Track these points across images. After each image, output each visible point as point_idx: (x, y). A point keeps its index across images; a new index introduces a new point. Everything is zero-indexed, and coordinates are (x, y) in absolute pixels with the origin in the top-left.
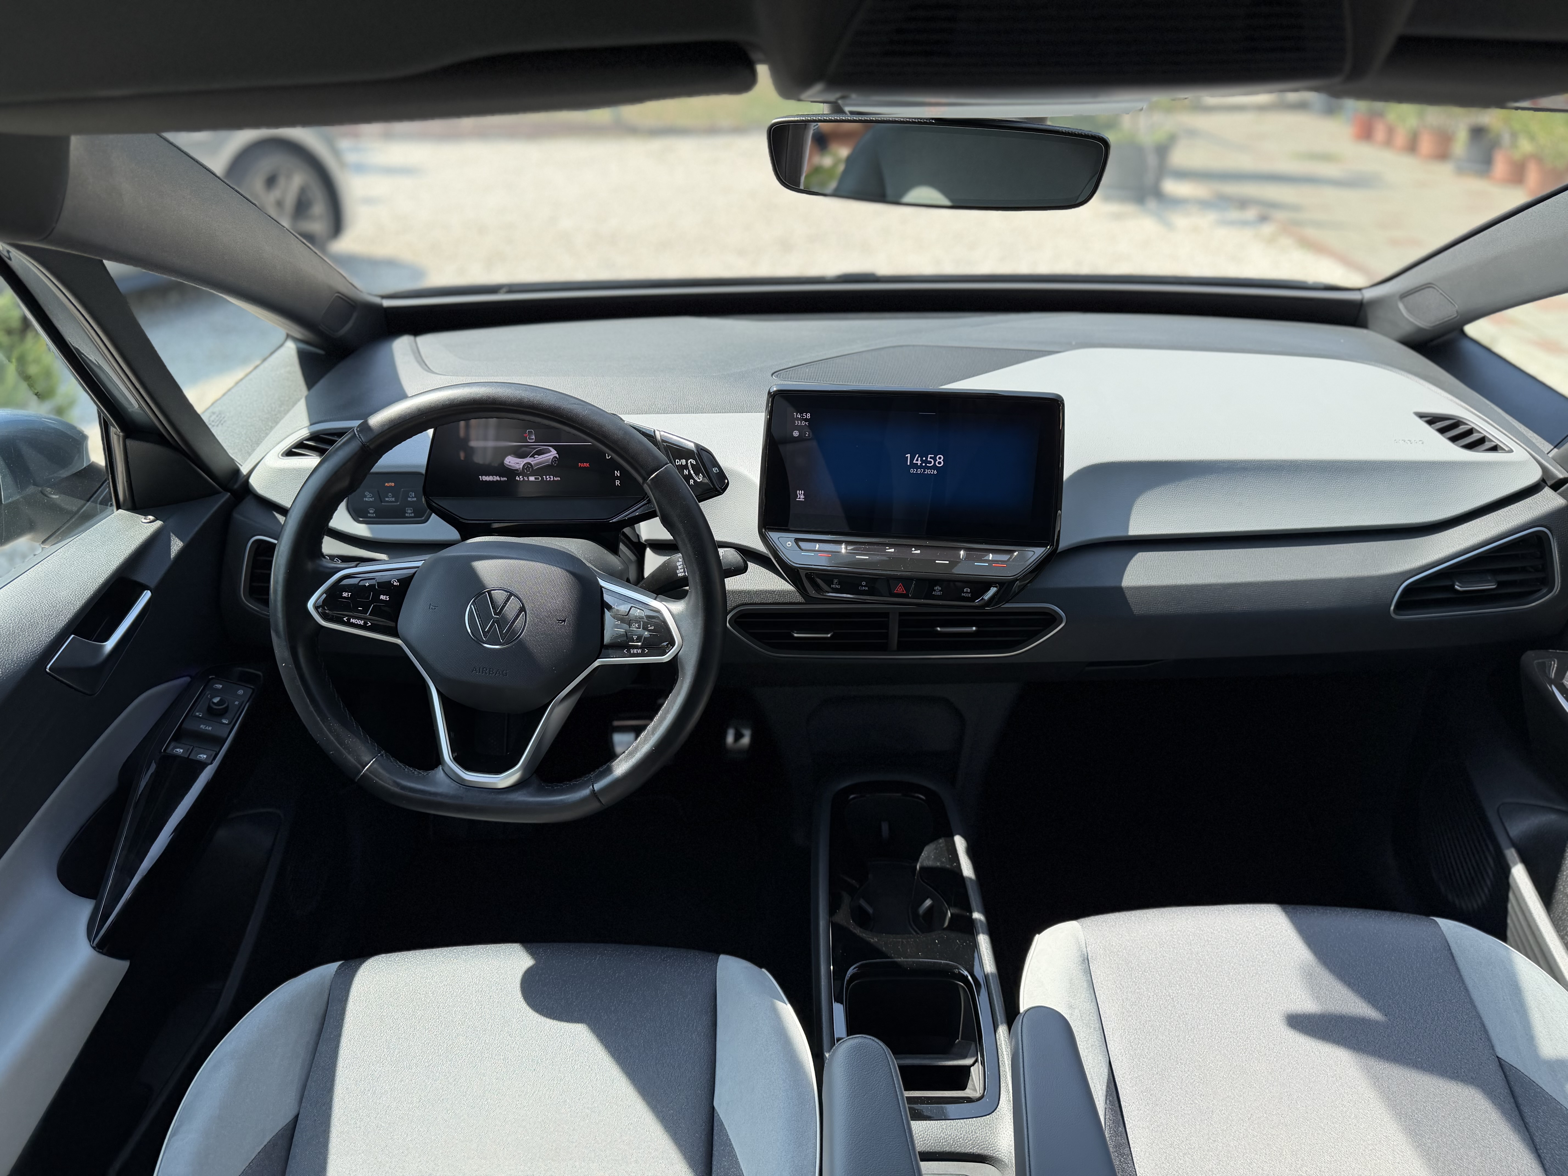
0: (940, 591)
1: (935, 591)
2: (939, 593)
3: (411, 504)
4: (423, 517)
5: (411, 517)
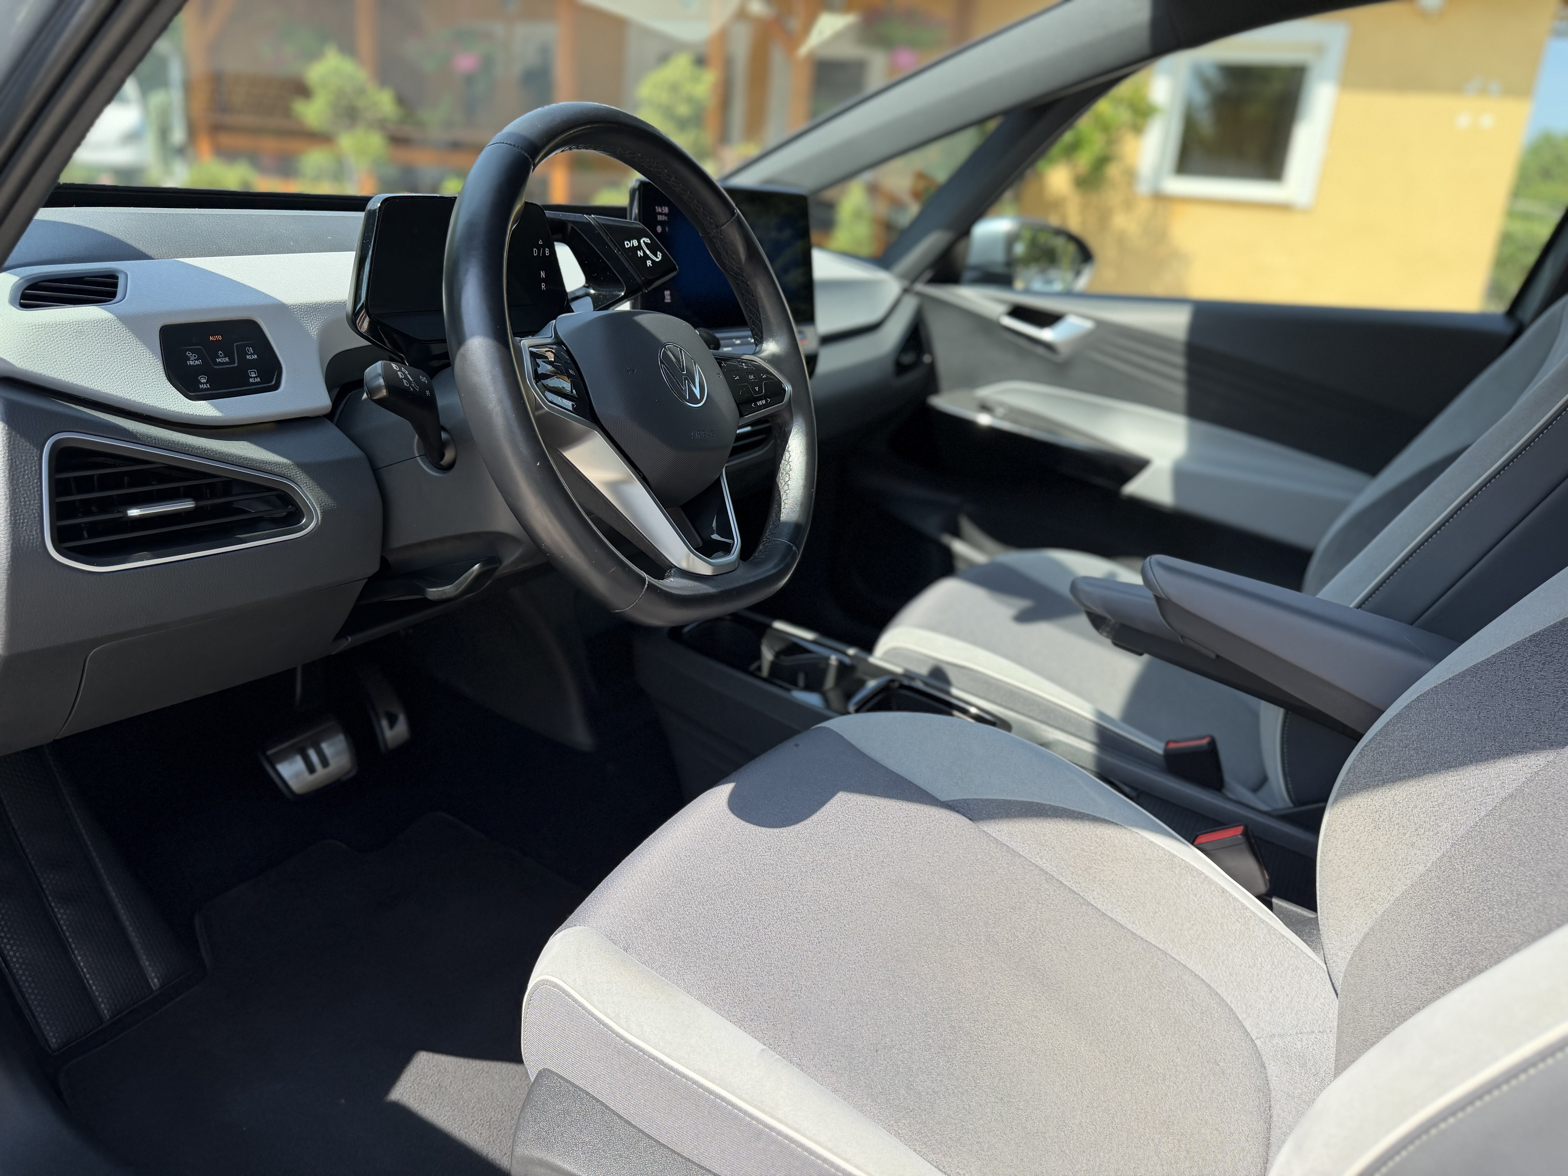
3: (252, 364)
4: (272, 382)
5: (256, 383)
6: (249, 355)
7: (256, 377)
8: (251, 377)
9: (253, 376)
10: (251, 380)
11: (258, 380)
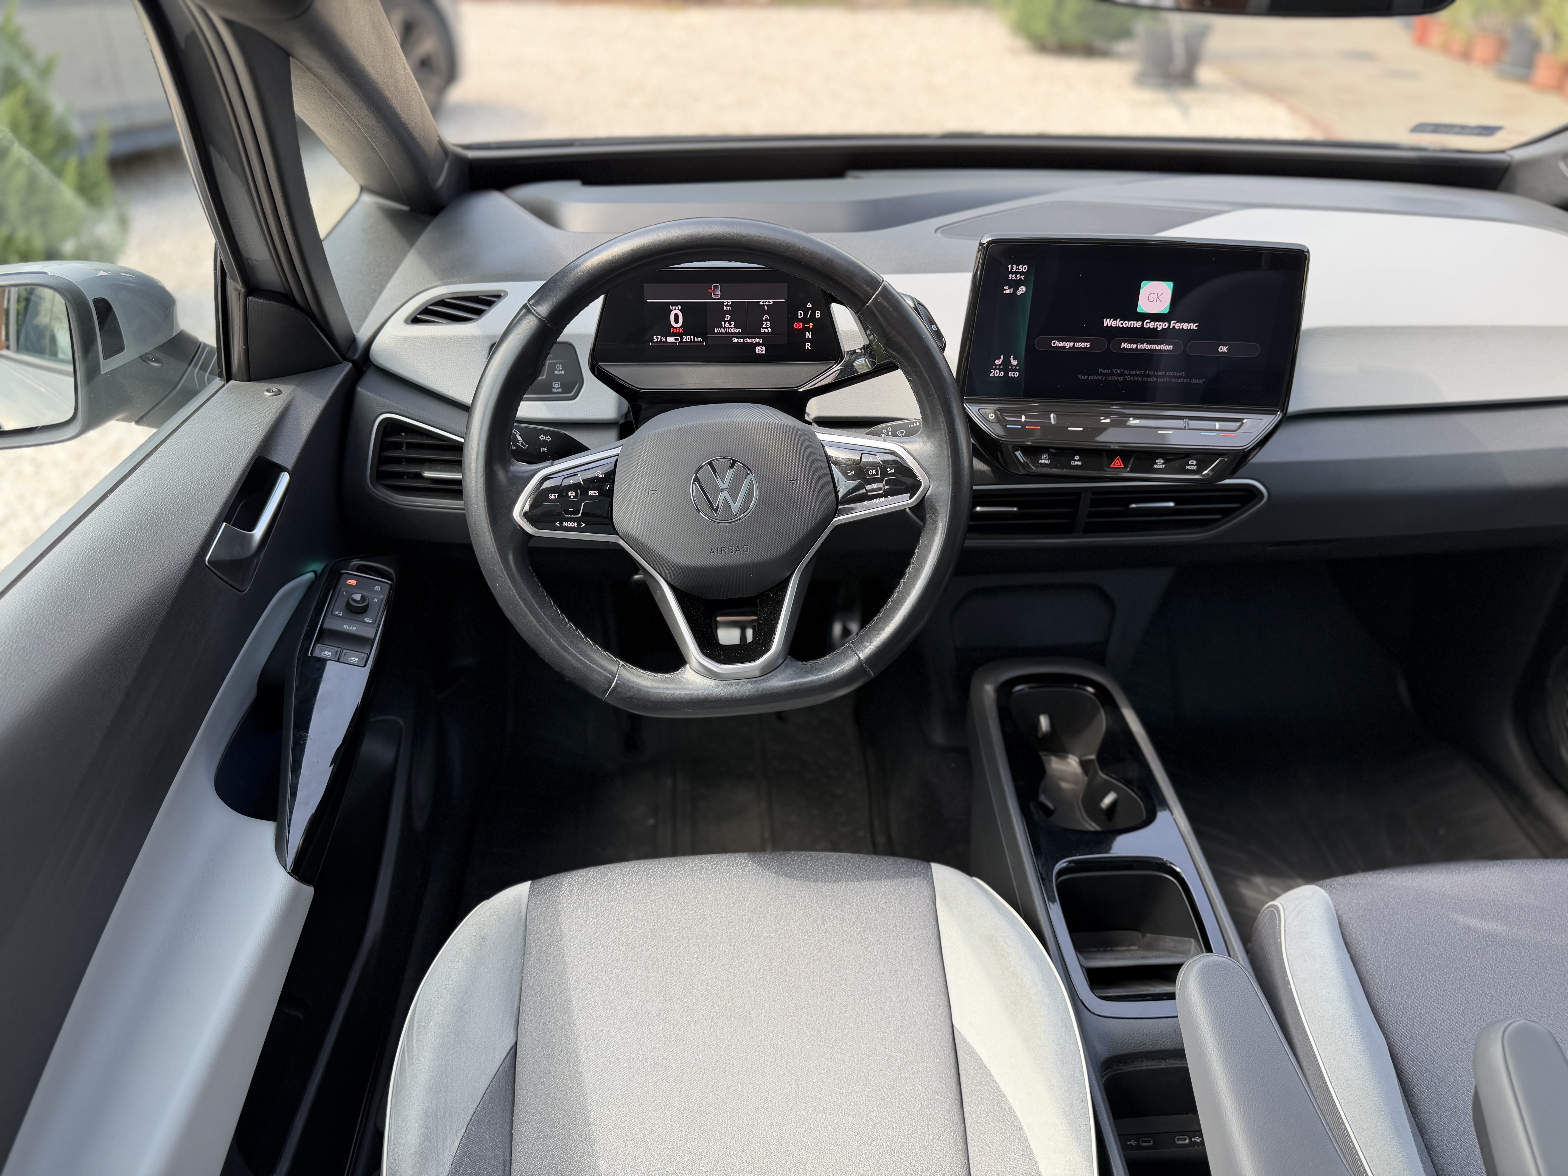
0: (1163, 464)
1: (1157, 464)
2: (1161, 467)
3: (558, 378)
4: (570, 393)
5: (558, 393)
6: (557, 370)
7: (559, 388)
8: (554, 388)
9: (556, 386)
10: (554, 390)
11: (560, 390)
